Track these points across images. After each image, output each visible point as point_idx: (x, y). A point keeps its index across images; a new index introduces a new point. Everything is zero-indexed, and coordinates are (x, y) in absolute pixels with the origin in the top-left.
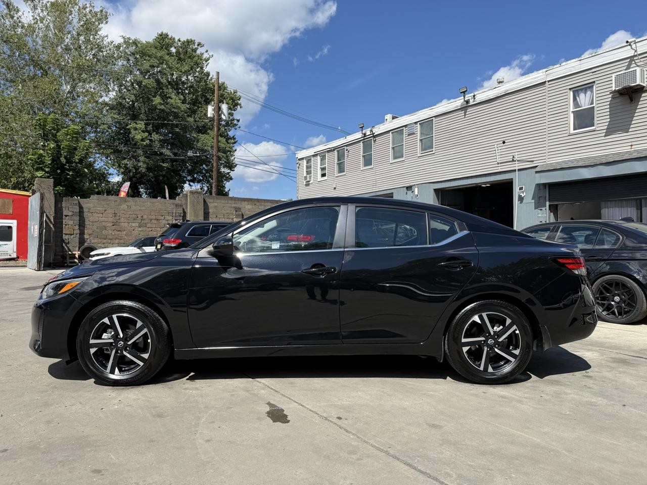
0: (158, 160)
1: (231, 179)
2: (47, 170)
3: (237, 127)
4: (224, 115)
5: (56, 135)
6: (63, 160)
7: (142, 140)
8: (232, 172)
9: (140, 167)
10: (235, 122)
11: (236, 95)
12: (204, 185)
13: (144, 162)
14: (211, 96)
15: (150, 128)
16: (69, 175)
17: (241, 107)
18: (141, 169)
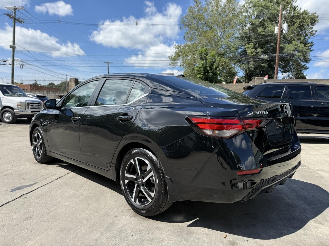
0: (260, 62)
1: (308, 68)
2: (202, 74)
3: (315, 35)
4: (285, 30)
5: (206, 57)
6: (208, 68)
7: (252, 53)
8: (307, 64)
9: (250, 67)
10: (314, 32)
11: (315, 15)
12: (290, 74)
13: (253, 65)
14: (296, 20)
15: (257, 46)
16: (210, 75)
17: (318, 22)
18: (251, 68)
